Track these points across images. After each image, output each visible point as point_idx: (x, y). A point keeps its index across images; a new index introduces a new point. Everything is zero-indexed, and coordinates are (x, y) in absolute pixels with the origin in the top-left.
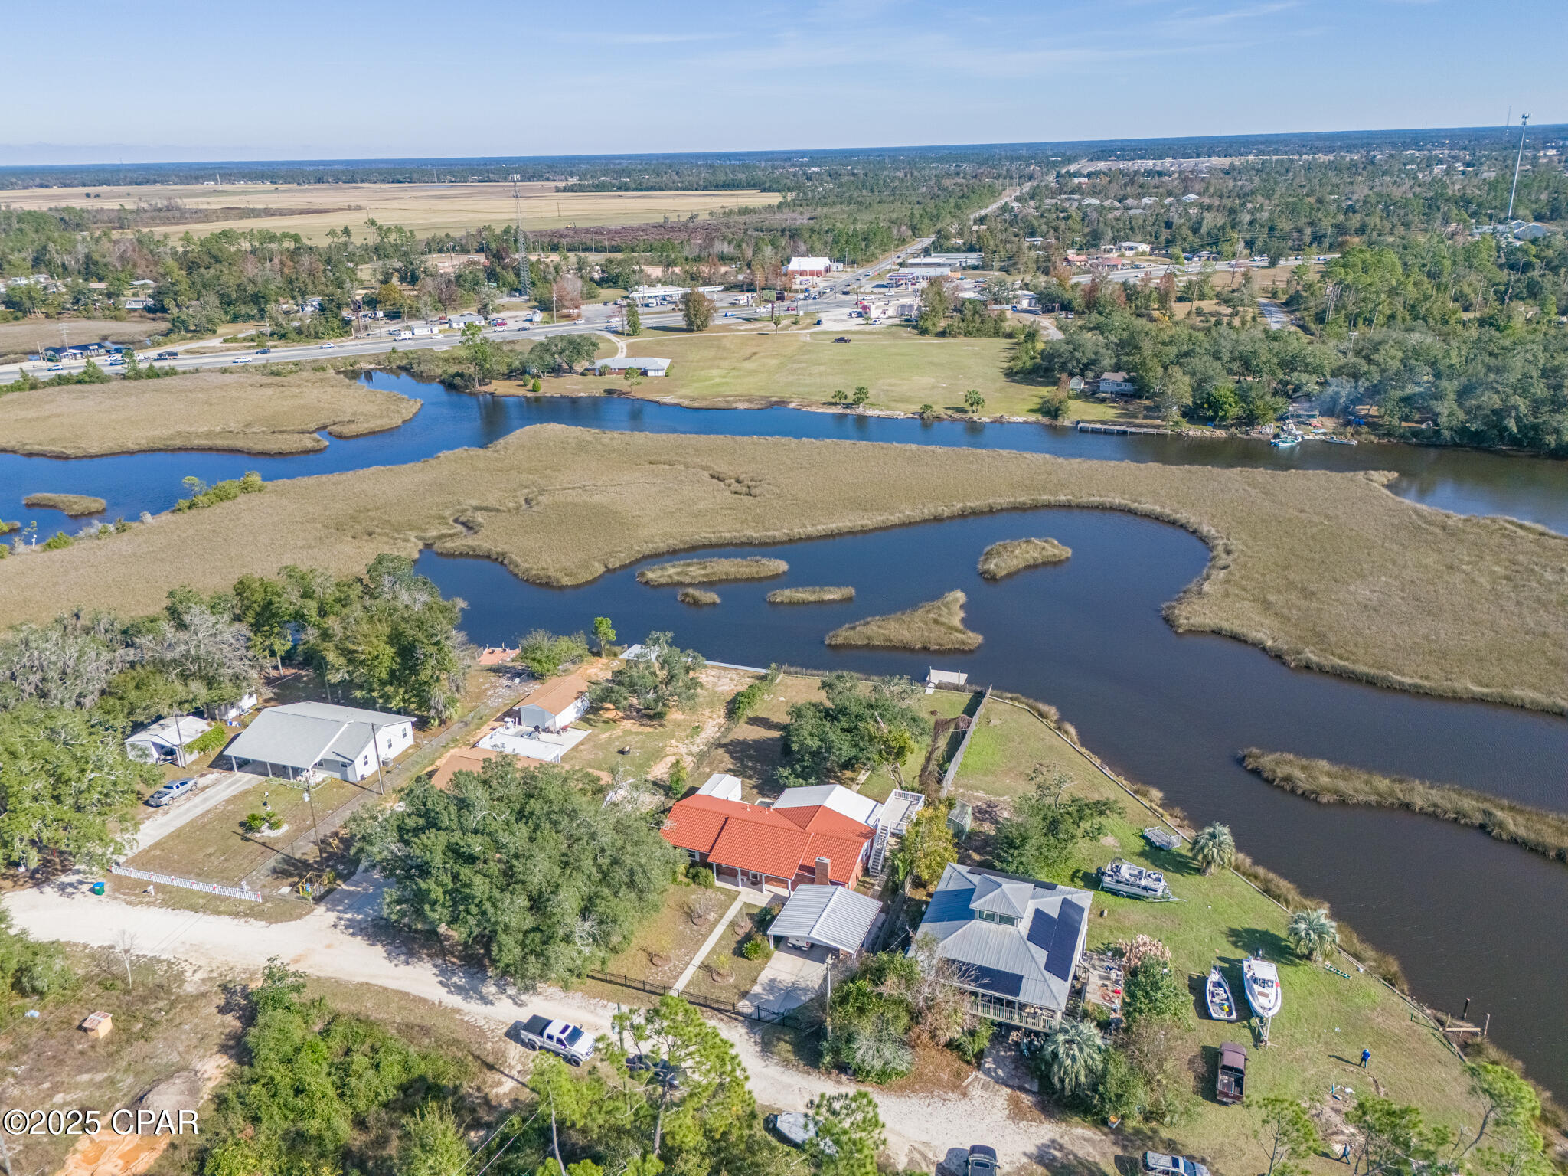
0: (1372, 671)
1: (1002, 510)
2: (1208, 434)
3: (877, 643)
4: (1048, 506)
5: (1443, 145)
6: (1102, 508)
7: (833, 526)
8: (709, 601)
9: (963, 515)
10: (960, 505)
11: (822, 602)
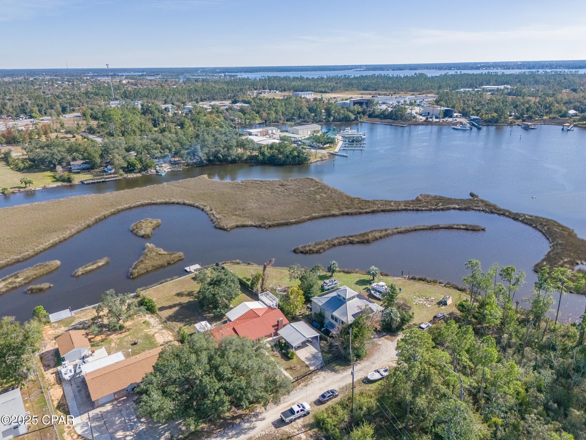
0: (285, 221)
1: (108, 216)
2: (135, 176)
3: (150, 269)
4: (123, 210)
5: (43, 74)
6: (142, 205)
7: (52, 241)
8: (47, 287)
9: (98, 221)
10: (93, 219)
11: (99, 267)
